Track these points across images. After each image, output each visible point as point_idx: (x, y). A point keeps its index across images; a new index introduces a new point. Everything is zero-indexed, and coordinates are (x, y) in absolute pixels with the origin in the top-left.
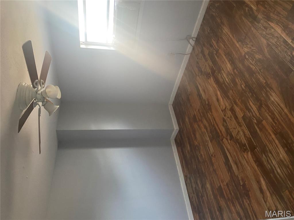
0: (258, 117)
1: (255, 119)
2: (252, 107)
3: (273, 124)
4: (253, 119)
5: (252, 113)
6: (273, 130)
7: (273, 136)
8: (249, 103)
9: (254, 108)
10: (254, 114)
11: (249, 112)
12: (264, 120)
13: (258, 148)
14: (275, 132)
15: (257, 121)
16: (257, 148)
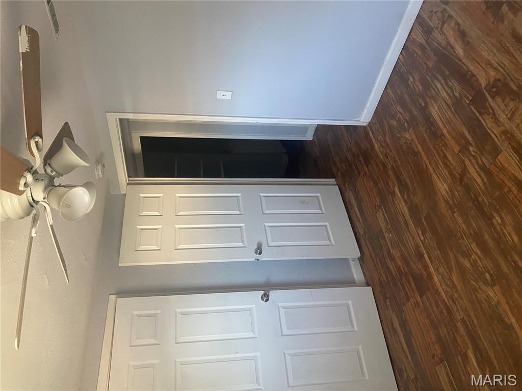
0: (468, 158)
1: (472, 153)
2: (477, 175)
3: (445, 148)
4: (476, 153)
5: (477, 163)
6: (445, 140)
7: (445, 131)
8: (484, 183)
9: (472, 171)
10: (474, 161)
11: (485, 165)
12: (457, 152)
13: (466, 103)
14: (443, 138)
15: (469, 149)
16: (468, 102)
